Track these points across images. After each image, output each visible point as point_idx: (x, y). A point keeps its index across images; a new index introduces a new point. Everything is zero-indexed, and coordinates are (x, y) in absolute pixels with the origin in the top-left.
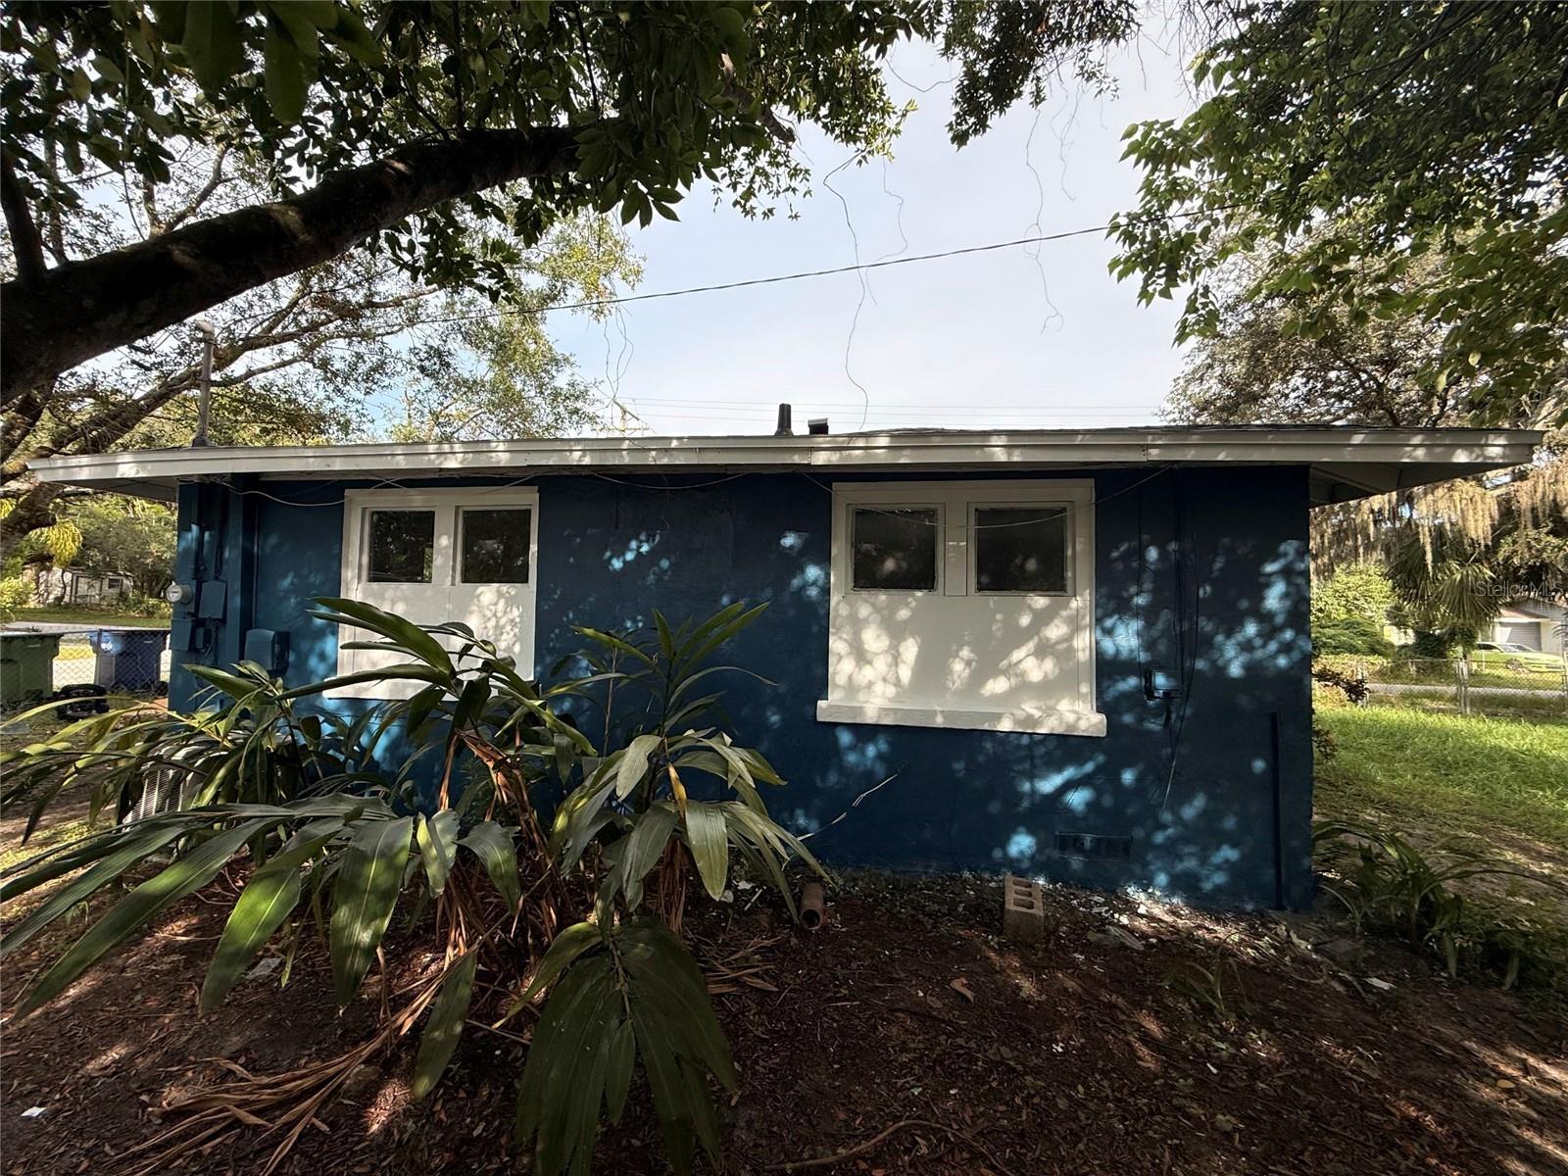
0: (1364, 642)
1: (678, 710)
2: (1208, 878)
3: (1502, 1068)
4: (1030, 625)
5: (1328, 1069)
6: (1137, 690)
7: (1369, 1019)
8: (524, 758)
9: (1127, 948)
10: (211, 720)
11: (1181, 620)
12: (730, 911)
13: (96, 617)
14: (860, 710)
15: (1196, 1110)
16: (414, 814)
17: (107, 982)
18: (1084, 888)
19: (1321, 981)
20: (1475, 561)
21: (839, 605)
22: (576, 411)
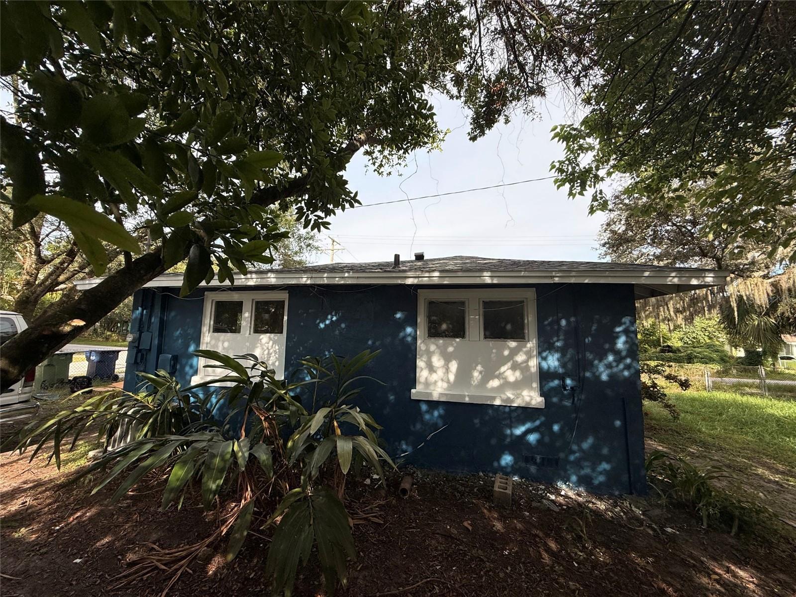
0: (717, 355)
1: (344, 395)
2: (596, 478)
3: (716, 570)
4: (509, 355)
5: (630, 567)
6: (559, 386)
7: (659, 546)
8: (277, 416)
9: (551, 510)
10: (146, 396)
11: (578, 353)
12: (367, 488)
13: (83, 341)
14: (431, 394)
15: (562, 580)
16: (232, 439)
17: (102, 510)
18: (537, 482)
19: (642, 528)
20: (764, 315)
21: (421, 345)
22: (309, 245)
